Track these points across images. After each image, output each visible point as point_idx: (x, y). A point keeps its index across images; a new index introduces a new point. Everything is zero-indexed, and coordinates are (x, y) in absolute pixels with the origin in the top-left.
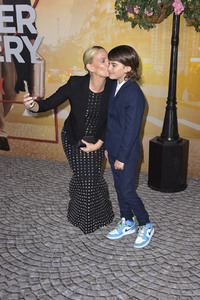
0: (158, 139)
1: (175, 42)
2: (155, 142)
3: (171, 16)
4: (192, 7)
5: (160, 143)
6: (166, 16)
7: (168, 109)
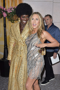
0: (2, 59)
1: (5, 26)
2: (1, 60)
3: (3, 18)
4: (9, 15)
5: (3, 60)
6: (1, 18)
7: (5, 48)
